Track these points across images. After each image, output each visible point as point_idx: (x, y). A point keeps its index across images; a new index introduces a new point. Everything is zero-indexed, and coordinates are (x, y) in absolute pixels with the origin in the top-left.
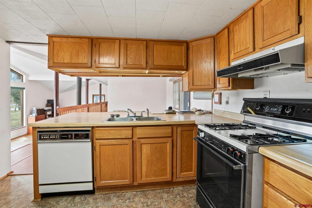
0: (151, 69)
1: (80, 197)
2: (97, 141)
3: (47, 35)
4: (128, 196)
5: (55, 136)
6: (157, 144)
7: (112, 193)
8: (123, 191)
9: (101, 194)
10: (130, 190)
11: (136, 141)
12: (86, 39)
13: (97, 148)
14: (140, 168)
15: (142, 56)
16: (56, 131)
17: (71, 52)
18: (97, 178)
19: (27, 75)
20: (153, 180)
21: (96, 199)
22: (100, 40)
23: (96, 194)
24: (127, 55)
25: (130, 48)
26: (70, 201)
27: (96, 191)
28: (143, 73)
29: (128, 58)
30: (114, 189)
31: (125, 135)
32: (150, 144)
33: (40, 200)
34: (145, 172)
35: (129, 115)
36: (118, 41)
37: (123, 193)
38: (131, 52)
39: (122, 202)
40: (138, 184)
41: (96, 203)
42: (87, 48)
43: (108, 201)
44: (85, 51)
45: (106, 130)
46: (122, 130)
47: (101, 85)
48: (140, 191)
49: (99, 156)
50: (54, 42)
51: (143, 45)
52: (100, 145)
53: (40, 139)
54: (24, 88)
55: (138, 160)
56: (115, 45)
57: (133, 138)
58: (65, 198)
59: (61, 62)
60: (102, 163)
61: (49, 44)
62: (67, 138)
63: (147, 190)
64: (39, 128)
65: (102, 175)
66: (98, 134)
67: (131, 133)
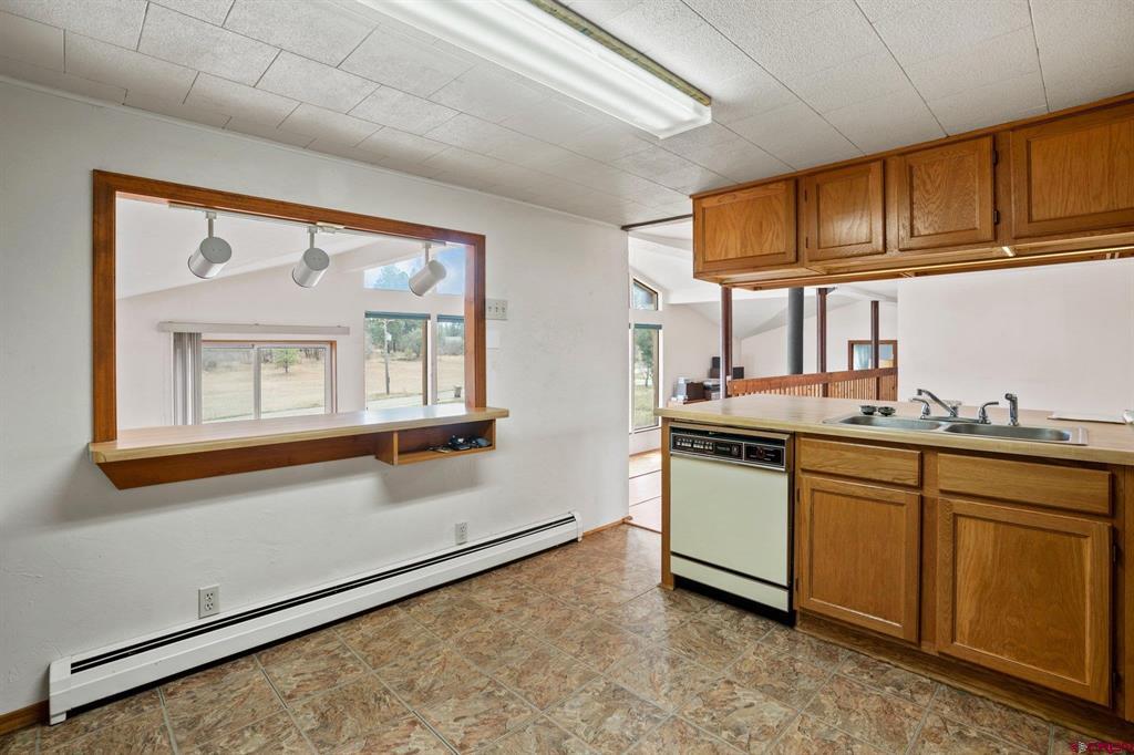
0: (1018, 238)
1: (755, 619)
2: (806, 477)
3: (691, 196)
4: (895, 677)
5: (705, 445)
6: (1029, 532)
7: (844, 647)
8: (882, 658)
9: (813, 636)
10: (911, 664)
11: (934, 501)
12: (780, 184)
13: (805, 497)
14: (949, 598)
15: (977, 197)
16: (706, 433)
17: (744, 229)
18: (800, 583)
19: (667, 292)
20: (1005, 663)
21: (796, 642)
22: (819, 178)
23: (797, 629)
24: (912, 204)
25: (926, 177)
26: (732, 617)
27: (799, 623)
28: (995, 255)
29: (915, 213)
30: (852, 639)
31: (896, 472)
32: (992, 524)
33: (672, 588)
34: (971, 623)
35: (927, 412)
36: (877, 167)
37: (880, 661)
38: (927, 191)
39: (870, 684)
40: (940, 653)
41: (792, 649)
42: (782, 209)
43: (826, 659)
44: (778, 218)
45: (831, 448)
46: (881, 453)
47: (875, 305)
48: (948, 685)
49: (808, 519)
50: (704, 209)
51: (977, 155)
52: (813, 490)
53: (675, 447)
54: (659, 327)
55: (941, 572)
56: (868, 181)
57: (925, 487)
58: (720, 607)
59: (722, 258)
60: (816, 542)
61: (694, 215)
62: (729, 454)
63: (980, 693)
64: (673, 420)
65: (815, 580)
66: (807, 456)
67: (917, 469)
